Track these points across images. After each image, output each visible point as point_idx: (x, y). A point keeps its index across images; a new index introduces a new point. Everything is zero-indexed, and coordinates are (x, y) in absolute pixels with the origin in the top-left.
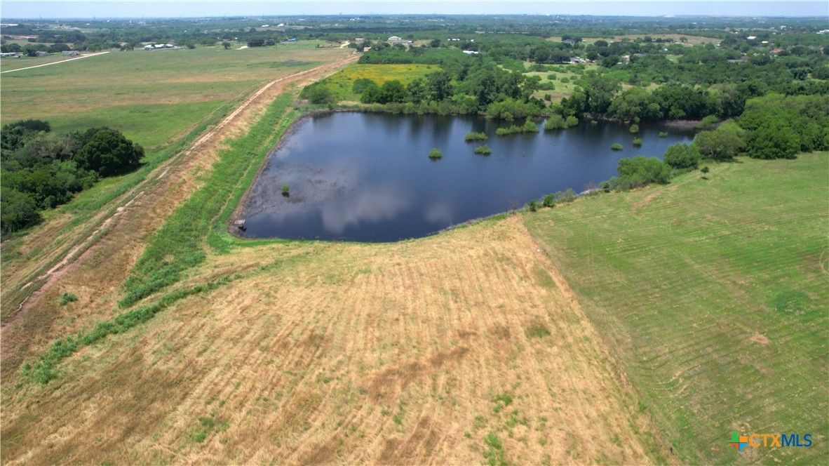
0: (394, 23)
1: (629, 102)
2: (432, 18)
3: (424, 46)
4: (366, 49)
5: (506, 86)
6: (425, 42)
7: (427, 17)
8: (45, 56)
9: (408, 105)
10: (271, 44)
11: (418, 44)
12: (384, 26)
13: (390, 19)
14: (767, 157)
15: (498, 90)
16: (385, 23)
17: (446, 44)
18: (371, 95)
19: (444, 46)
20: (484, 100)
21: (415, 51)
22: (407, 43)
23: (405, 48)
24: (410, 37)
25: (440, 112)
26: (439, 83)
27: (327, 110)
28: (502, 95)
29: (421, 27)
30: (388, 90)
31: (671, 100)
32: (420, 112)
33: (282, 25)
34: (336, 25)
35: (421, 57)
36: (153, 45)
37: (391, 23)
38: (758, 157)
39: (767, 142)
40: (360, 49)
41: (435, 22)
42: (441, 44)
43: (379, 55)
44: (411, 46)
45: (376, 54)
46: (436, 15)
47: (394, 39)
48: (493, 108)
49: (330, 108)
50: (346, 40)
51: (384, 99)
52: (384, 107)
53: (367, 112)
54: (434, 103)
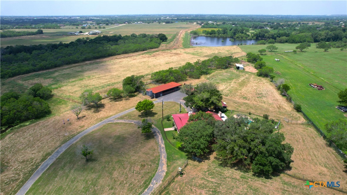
0: (208, 18)
1: (269, 35)
2: (223, 16)
3: (220, 24)
4: (202, 25)
5: (240, 31)
6: (220, 23)
7: (221, 15)
8: (110, 25)
9: (217, 35)
10: (172, 23)
11: (219, 23)
12: (205, 18)
13: (206, 16)
14: (291, 43)
15: (238, 32)
16: (205, 17)
17: (227, 23)
18: (208, 33)
19: (227, 24)
20: (235, 34)
21: (218, 25)
22: (215, 23)
23: (214, 25)
24: (216, 22)
25: (224, 36)
26: (224, 30)
27: (197, 36)
28: (239, 33)
29: (219, 19)
30: (212, 32)
31: (281, 35)
32: (219, 37)
33: (168, 17)
34: (187, 18)
35: (220, 27)
36: (137, 22)
37: (207, 18)
38: (289, 43)
39: (291, 40)
40: (200, 24)
41: (224, 17)
42: (226, 23)
43: (207, 25)
44: (216, 24)
45: (206, 26)
46: (225, 15)
47: (210, 22)
48: (237, 35)
49: (198, 35)
50: (195, 22)
51: (211, 34)
52: (211, 35)
53: (207, 36)
54: (223, 35)
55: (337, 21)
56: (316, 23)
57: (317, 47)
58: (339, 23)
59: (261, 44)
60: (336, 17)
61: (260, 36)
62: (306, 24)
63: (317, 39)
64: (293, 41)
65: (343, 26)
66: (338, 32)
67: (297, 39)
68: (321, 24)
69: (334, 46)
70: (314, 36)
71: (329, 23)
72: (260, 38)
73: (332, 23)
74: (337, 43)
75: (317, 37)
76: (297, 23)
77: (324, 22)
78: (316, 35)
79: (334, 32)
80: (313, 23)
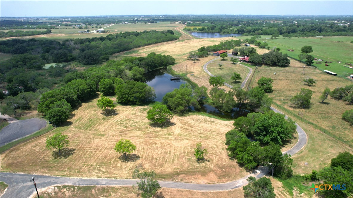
4: (186, 23)
6: (199, 22)
10: (156, 22)
18: (199, 30)
19: (206, 23)
20: (221, 30)
28: (224, 29)
33: (142, 18)
40: (183, 24)
47: (189, 21)
48: (223, 31)
49: (192, 31)
51: (202, 30)
52: (203, 32)
53: (199, 32)
54: (212, 31)
55: (291, 20)
56: (276, 22)
57: (283, 37)
58: (293, 21)
59: (245, 36)
60: (289, 17)
61: (240, 31)
62: (268, 22)
63: (282, 32)
64: (266, 33)
65: (296, 24)
66: (294, 27)
67: (269, 32)
68: (280, 22)
69: (294, 36)
70: (279, 30)
71: (286, 22)
72: (241, 33)
73: (288, 21)
74: (295, 34)
75: (281, 31)
76: (262, 21)
77: (282, 21)
78: (281, 30)
79: (292, 27)
80: (274, 22)
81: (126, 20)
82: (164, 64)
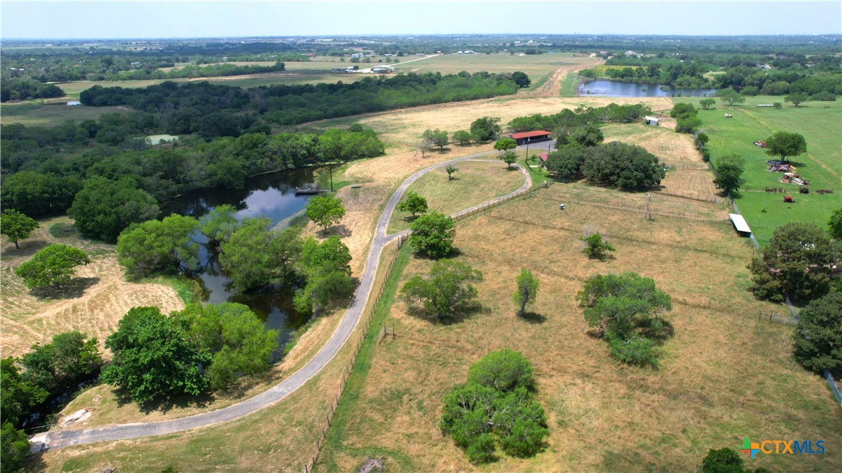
0: (629, 43)
3: (652, 57)
4: (609, 58)
5: (688, 71)
8: (408, 56)
9: (635, 78)
10: (540, 53)
11: (648, 56)
12: (620, 44)
13: (627, 39)
15: (683, 73)
17: (669, 56)
18: (616, 74)
19: (667, 58)
20: (675, 76)
21: (645, 59)
22: (640, 55)
23: (637, 58)
24: (643, 52)
25: (651, 82)
26: (654, 69)
27: (593, 80)
28: (685, 75)
32: (641, 81)
33: (531, 41)
34: (577, 43)
35: (647, 62)
36: (463, 51)
40: (604, 57)
42: (665, 56)
44: (642, 57)
45: (617, 60)
47: (629, 53)
48: (679, 80)
49: (595, 78)
50: (593, 52)
51: (623, 76)
52: (623, 79)
54: (648, 78)
72: (729, 86)
81: (486, 45)
82: (343, 153)
